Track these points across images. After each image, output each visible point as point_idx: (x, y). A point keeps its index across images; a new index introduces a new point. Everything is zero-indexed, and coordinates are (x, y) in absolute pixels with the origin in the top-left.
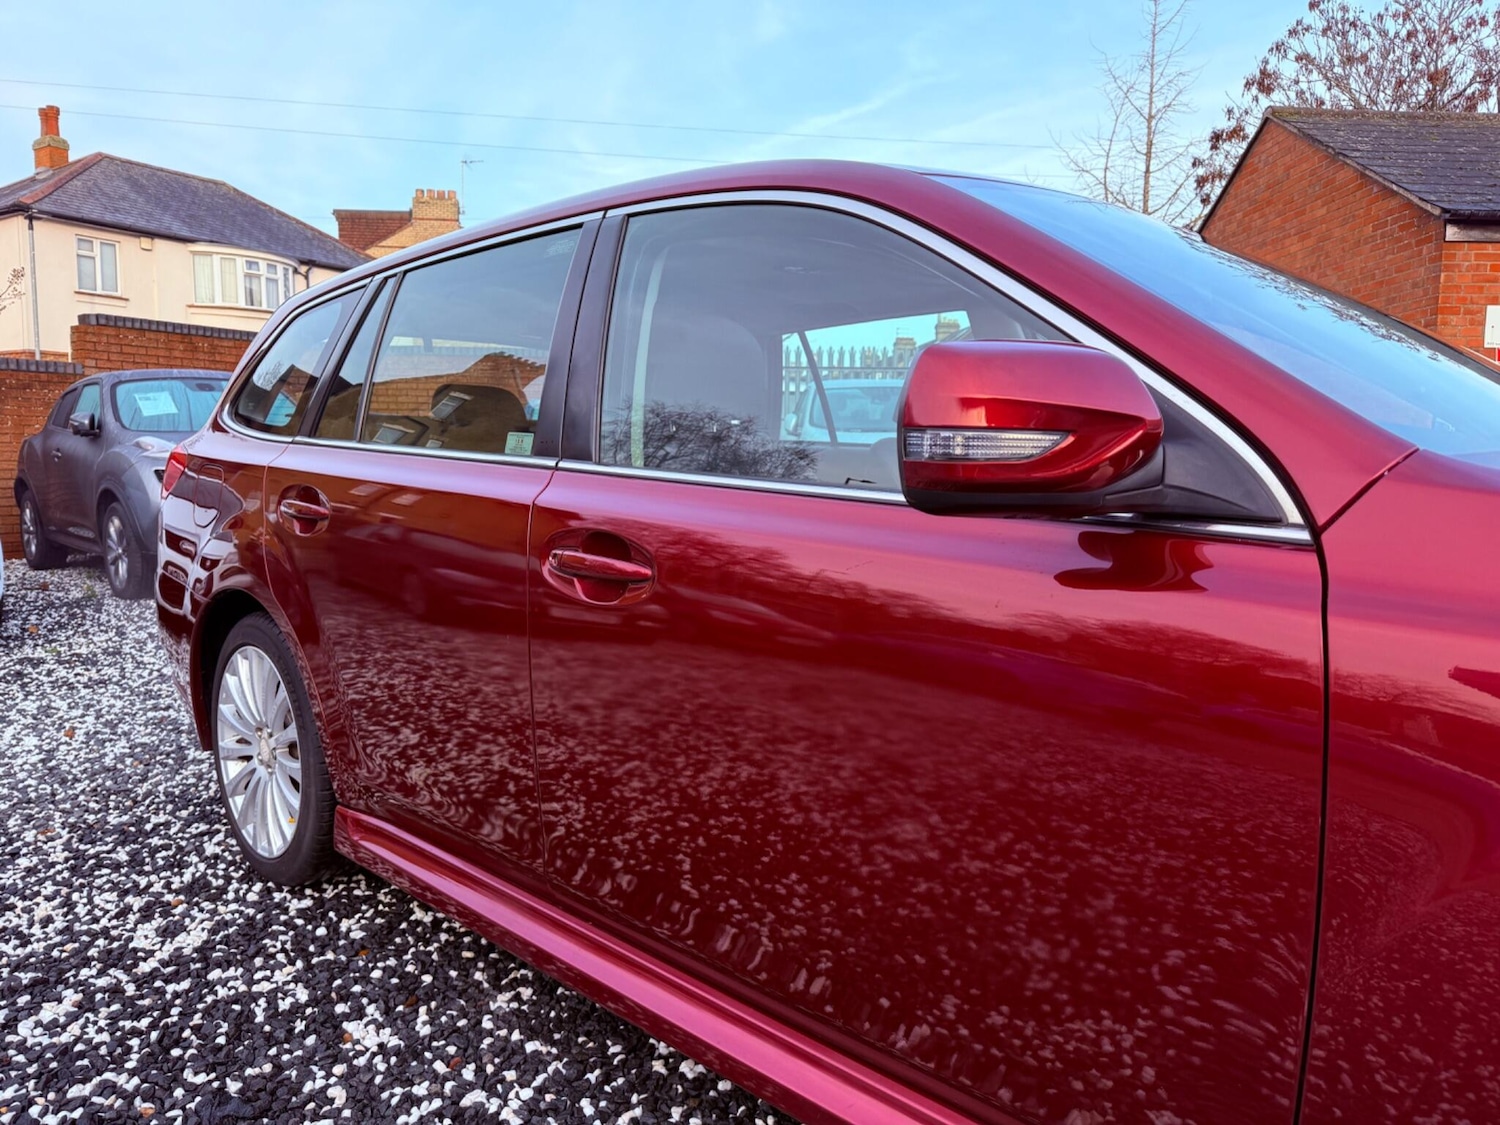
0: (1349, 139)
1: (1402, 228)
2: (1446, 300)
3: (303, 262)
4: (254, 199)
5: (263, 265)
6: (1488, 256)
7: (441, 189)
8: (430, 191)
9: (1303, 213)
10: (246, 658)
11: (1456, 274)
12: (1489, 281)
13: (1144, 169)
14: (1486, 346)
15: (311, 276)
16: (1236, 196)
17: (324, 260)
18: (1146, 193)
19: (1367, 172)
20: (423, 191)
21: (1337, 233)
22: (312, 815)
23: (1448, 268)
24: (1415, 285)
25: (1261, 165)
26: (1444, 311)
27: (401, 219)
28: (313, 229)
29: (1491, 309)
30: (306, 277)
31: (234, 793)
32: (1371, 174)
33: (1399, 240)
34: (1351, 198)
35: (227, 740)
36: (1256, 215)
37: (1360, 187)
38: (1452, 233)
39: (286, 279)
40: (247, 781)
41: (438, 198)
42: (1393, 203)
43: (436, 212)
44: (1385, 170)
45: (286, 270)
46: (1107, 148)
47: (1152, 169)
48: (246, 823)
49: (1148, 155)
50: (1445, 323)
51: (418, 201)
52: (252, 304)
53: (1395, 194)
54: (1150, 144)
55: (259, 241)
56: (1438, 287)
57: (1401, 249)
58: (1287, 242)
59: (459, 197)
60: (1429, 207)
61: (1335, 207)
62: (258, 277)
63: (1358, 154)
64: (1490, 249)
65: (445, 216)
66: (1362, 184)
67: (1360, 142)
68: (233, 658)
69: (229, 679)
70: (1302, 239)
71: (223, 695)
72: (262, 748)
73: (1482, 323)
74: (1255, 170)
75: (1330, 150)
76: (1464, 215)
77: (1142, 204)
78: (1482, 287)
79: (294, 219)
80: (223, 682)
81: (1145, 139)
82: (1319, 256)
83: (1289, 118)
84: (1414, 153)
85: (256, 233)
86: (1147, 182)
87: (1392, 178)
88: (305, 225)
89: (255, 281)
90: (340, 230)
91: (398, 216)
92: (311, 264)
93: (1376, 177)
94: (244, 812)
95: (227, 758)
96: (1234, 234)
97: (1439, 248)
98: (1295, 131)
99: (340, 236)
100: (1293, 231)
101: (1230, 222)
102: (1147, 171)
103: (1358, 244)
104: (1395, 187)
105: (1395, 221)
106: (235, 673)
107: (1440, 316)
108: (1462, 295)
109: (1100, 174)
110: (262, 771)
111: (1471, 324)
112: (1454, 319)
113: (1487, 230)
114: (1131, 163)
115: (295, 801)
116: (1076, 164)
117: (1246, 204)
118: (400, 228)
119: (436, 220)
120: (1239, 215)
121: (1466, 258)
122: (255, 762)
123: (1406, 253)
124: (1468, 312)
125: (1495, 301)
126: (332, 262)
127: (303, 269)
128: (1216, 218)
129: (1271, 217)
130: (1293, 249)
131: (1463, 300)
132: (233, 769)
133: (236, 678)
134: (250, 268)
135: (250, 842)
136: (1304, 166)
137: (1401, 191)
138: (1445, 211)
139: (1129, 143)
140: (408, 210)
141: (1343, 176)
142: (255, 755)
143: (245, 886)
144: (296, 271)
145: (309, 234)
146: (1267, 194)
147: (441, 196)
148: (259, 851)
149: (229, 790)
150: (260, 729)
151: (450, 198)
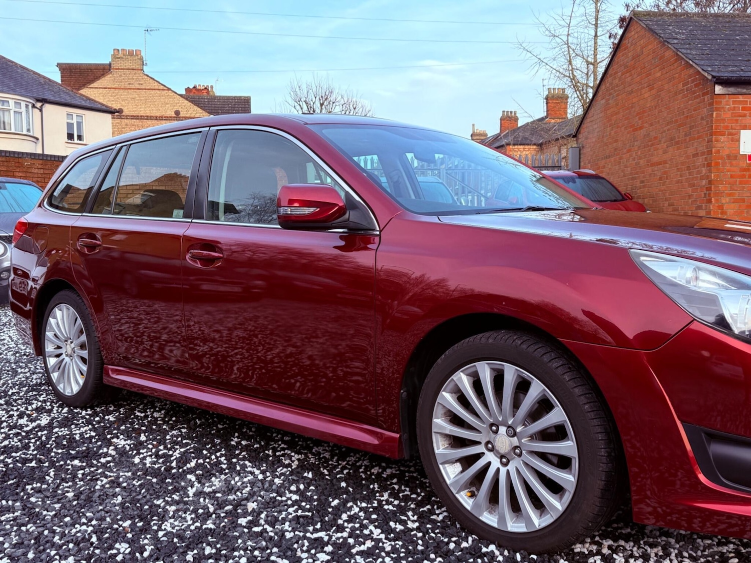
0: (674, 32)
1: (696, 86)
2: (717, 127)
3: (38, 100)
4: (4, 58)
5: (12, 102)
6: (740, 102)
7: (131, 48)
8: (123, 50)
9: (650, 74)
10: (60, 310)
11: (722, 113)
12: (741, 116)
13: (593, 34)
14: (741, 153)
15: (44, 109)
16: (618, 63)
17: (52, 98)
18: (595, 49)
19: (678, 53)
20: (118, 50)
21: (666, 86)
22: (93, 372)
23: (717, 109)
24: (702, 119)
25: (629, 45)
26: (716, 133)
27: (104, 69)
28: (44, 77)
29: (743, 133)
30: (41, 110)
31: (53, 371)
32: (680, 54)
33: (694, 92)
34: (672, 67)
35: (49, 348)
36: (628, 74)
37: (676, 61)
38: (718, 89)
39: (27, 111)
40: (59, 366)
41: (129, 55)
42: (691, 71)
43: (128, 64)
44: (689, 51)
45: (27, 106)
46: (568, 22)
47: (599, 34)
48: (59, 383)
49: (596, 25)
50: (717, 141)
51: (115, 57)
52: (5, 129)
53: (692, 66)
54: (597, 19)
55: (9, 87)
56: (712, 120)
57: (696, 98)
58: (643, 91)
59: (143, 54)
60: (706, 74)
61: (665, 72)
62: (9, 110)
63: (676, 41)
64: (741, 98)
65: (134, 67)
66: (677, 59)
67: (680, 33)
68: (54, 310)
69: (52, 320)
70: (650, 90)
71: (48, 328)
72: (68, 348)
73: (738, 140)
74: (627, 48)
75: (661, 39)
76: (723, 79)
77: (593, 57)
78: (737, 120)
79: (32, 71)
80: (48, 322)
81: (594, 15)
82: (658, 100)
83: (643, 18)
84: (709, 40)
85: (6, 81)
86: (596, 43)
87: (690, 56)
88: (39, 75)
89: (6, 114)
90: (62, 77)
91: (102, 67)
92: (44, 101)
93: (683, 56)
94: (59, 379)
95: (50, 356)
96: (617, 86)
97: (712, 98)
98: (645, 26)
99: (62, 81)
100: (646, 85)
101: (615, 78)
102: (596, 36)
103: (676, 94)
104: (691, 62)
105: (693, 81)
106: (55, 317)
107: (714, 137)
108: (726, 124)
109: (565, 39)
110: (67, 359)
111: (732, 141)
112: (722, 138)
113: (738, 87)
114: (586, 31)
115: (84, 368)
116: (550, 31)
117: (622, 68)
118: (103, 75)
119: (127, 69)
120: (620, 74)
121: (728, 104)
122: (64, 356)
123: (698, 100)
124: (730, 134)
125: (745, 128)
126: (58, 99)
127: (39, 105)
128: (608, 75)
129: (635, 76)
130: (646, 95)
131: (727, 127)
132: (52, 361)
133: (55, 320)
134: (3, 105)
135: (62, 391)
136: (650, 47)
137: (694, 65)
138: (713, 77)
139: (584, 18)
140: (108, 63)
141: (668, 54)
142: (64, 352)
143: (60, 409)
144: (34, 106)
145: (42, 81)
146: (633, 62)
147: (131, 53)
148: (66, 394)
149: (50, 371)
150: (66, 341)
151: (137, 55)
